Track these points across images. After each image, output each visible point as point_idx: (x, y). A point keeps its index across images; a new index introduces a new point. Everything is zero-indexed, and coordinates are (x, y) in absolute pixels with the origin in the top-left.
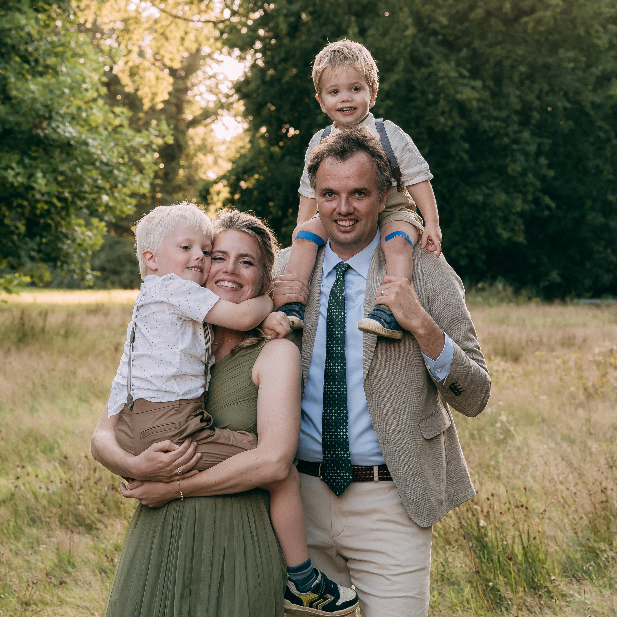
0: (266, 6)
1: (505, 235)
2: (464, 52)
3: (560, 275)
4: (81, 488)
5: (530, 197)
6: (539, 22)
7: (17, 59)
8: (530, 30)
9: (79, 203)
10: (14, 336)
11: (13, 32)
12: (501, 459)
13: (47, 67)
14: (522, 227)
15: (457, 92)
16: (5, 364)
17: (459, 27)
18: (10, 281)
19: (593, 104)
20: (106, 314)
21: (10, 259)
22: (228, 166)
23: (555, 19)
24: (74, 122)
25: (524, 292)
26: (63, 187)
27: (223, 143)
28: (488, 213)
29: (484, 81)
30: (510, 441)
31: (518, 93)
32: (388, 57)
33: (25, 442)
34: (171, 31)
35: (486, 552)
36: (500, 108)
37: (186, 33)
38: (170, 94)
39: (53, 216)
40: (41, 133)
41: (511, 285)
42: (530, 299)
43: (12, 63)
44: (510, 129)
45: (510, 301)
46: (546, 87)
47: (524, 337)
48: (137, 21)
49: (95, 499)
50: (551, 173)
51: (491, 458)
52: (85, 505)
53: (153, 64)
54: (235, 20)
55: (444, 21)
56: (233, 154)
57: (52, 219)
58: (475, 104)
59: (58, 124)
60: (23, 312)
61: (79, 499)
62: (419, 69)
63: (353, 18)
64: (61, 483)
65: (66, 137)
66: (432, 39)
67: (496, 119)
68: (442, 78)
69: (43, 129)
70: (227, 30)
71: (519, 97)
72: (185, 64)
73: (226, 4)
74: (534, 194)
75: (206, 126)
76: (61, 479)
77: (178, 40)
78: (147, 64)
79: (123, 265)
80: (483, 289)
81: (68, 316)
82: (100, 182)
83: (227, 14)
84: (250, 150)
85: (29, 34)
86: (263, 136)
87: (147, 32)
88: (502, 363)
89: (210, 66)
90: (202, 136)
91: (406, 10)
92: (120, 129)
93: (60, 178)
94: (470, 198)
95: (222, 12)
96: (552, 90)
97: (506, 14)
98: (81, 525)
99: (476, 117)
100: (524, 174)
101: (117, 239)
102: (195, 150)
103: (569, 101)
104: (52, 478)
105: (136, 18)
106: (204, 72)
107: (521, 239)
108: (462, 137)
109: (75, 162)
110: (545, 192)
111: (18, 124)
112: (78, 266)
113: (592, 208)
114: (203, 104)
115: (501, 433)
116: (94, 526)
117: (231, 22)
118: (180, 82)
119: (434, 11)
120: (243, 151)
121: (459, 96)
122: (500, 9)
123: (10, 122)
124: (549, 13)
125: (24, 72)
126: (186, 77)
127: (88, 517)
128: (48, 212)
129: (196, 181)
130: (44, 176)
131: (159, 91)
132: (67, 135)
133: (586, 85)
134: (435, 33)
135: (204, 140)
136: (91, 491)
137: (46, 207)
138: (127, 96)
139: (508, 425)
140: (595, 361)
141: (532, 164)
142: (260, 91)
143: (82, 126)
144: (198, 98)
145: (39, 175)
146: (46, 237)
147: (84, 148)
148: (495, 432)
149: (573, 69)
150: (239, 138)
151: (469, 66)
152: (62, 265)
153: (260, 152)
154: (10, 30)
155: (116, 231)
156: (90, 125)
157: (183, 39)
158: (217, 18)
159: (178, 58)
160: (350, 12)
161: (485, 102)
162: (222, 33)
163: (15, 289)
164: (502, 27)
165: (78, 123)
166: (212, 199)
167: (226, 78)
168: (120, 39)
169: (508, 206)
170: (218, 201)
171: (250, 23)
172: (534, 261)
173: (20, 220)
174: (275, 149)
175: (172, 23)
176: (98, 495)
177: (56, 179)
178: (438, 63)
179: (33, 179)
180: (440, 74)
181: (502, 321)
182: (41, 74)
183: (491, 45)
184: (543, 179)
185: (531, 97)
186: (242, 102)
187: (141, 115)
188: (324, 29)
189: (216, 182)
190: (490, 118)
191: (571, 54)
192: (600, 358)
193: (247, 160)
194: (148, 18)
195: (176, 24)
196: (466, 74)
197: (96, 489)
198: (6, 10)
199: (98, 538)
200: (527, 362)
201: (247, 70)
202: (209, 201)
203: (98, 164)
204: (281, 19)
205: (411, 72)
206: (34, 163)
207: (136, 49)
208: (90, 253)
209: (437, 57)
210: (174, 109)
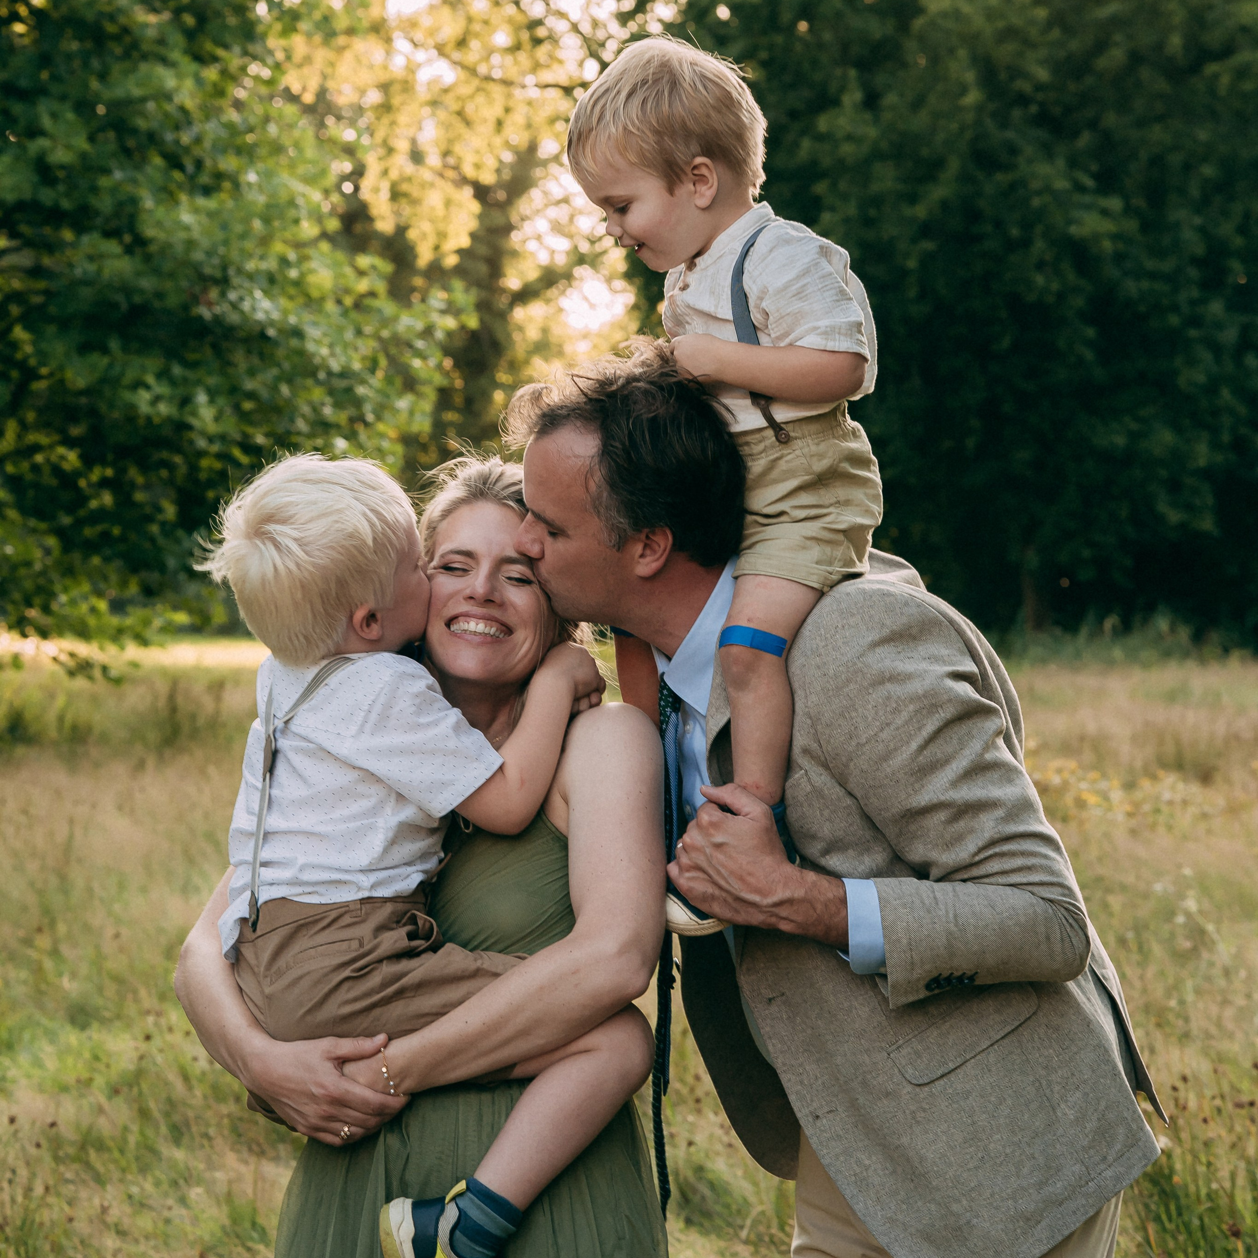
1: (1174, 516)
2: (1085, 140)
5: (1226, 438)
6: (1242, 73)
7: (158, 161)
8: (1223, 91)
10: (153, 736)
11: (151, 106)
12: (1190, 997)
13: (219, 176)
14: (1210, 500)
15: (1070, 222)
16: (131, 790)
17: (1072, 87)
18: (147, 623)
21: (144, 574)
24: (276, 290)
25: (1215, 637)
26: (252, 423)
27: (585, 336)
28: (1138, 473)
29: (1126, 198)
30: (1205, 954)
31: (1198, 221)
32: (925, 152)
34: (476, 108)
35: (1173, 1207)
36: (1161, 254)
37: (507, 110)
38: (473, 236)
40: (205, 313)
41: (1187, 621)
42: (1226, 652)
43: (149, 170)
44: (1182, 297)
45: (1185, 655)
47: (1220, 729)
48: (407, 86)
51: (1168, 995)
53: (441, 175)
55: (1043, 74)
58: (1107, 245)
59: (241, 292)
60: (174, 685)
62: (990, 175)
63: (853, 73)
65: (259, 322)
66: (1017, 113)
67: (1153, 276)
68: (1039, 193)
69: (210, 304)
71: (1202, 230)
72: (506, 176)
73: (589, 50)
74: (1233, 430)
75: (548, 301)
77: (491, 125)
78: (427, 175)
82: (328, 411)
83: (591, 68)
85: (182, 109)
87: (426, 110)
88: (1181, 786)
89: (557, 180)
90: (540, 322)
91: (962, 53)
92: (369, 301)
93: (248, 406)
95: (581, 64)
97: (1173, 57)
99: (1111, 272)
100: (1212, 388)
102: (527, 352)
105: (405, 81)
106: (545, 193)
107: (1207, 524)
108: (1080, 313)
109: (275, 371)
111: (160, 295)
114: (543, 258)
115: (1187, 938)
118: (495, 213)
119: (1020, 55)
121: (1073, 230)
122: (1159, 46)
123: (142, 291)
125: (173, 187)
126: (509, 202)
128: (222, 475)
130: (212, 401)
131: (451, 229)
132: (260, 316)
134: (1022, 100)
135: (545, 331)
137: (218, 465)
139: (1200, 920)
141: (1230, 368)
143: (291, 298)
144: (532, 245)
145: (202, 398)
147: (294, 342)
148: (1173, 935)
150: (616, 325)
151: (1094, 167)
154: (143, 100)
156: (308, 296)
157: (499, 124)
158: (570, 77)
159: (491, 163)
160: (845, 59)
161: (1129, 241)
163: (155, 638)
164: (1162, 85)
165: (284, 293)
168: (373, 126)
169: (1178, 456)
172: (1234, 571)
173: (166, 493)
175: (478, 90)
177: (237, 408)
178: (1030, 162)
179: (187, 409)
180: (1035, 185)
181: (1172, 697)
182: (207, 191)
183: (1141, 123)
184: (1253, 397)
185: (1226, 229)
187: (417, 281)
188: (792, 96)
190: (1139, 274)
194: (431, 83)
195: (488, 92)
196: (1089, 182)
198: (135, 60)
200: (1228, 781)
203: (322, 375)
205: (973, 180)
206: (191, 375)
207: (402, 146)
209: (1029, 150)
210: (483, 269)
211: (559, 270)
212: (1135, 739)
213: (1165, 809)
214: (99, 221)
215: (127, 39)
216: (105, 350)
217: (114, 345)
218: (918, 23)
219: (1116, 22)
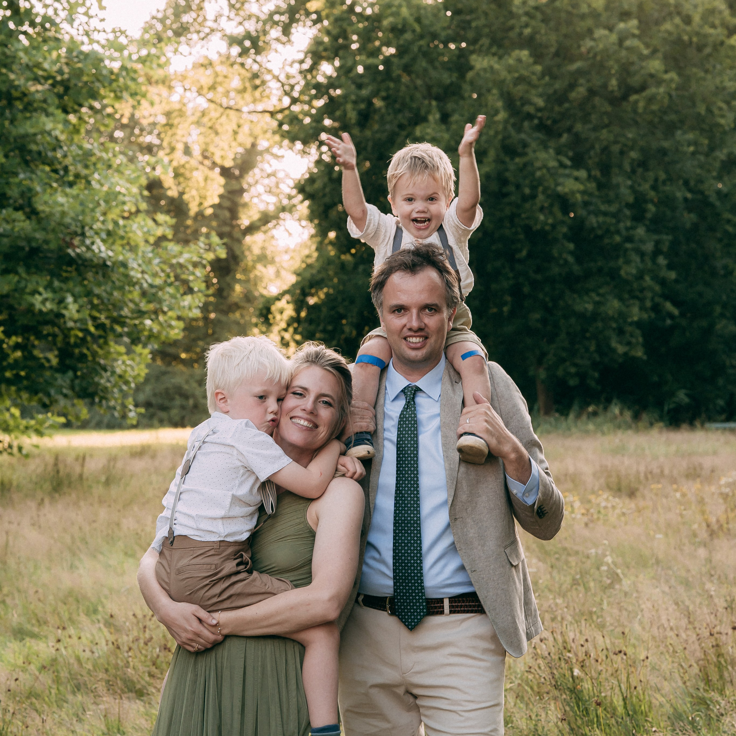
0: (331, 91)
1: (621, 349)
2: (565, 138)
3: (687, 395)
4: (130, 649)
5: (648, 304)
6: (651, 100)
7: (44, 167)
8: (640, 110)
9: (118, 329)
10: (47, 486)
11: (39, 137)
12: (605, 607)
13: (78, 176)
14: (641, 339)
15: (557, 184)
16: (38, 516)
17: (557, 108)
18: (41, 423)
19: (719, 192)
20: (153, 457)
21: (41, 395)
22: (292, 279)
23: (670, 96)
25: (645, 416)
26: (99, 311)
27: (286, 252)
28: (600, 324)
29: (589, 171)
30: (617, 587)
31: (629, 183)
33: (65, 604)
34: (221, 125)
36: (609, 202)
37: (239, 126)
38: (221, 196)
39: (89, 345)
40: (72, 252)
41: (629, 408)
42: (651, 424)
43: (39, 173)
44: (622, 225)
45: (629, 427)
46: (662, 176)
47: (642, 469)
48: (181, 113)
49: (145, 661)
50: (673, 275)
52: (134, 668)
53: (202, 163)
54: (296, 108)
55: (540, 102)
56: (297, 264)
57: (88, 349)
58: (579, 196)
59: (92, 240)
60: (57, 458)
61: (128, 662)
62: (512, 159)
63: (434, 103)
64: (107, 645)
65: (103, 258)
66: (526, 124)
67: (605, 214)
68: (540, 169)
69: (74, 248)
70: (286, 120)
71: (631, 187)
72: (239, 161)
73: (285, 91)
74: (652, 299)
75: (265, 232)
76: (107, 641)
77: (231, 132)
78: (193, 163)
79: (172, 399)
80: (595, 414)
81: (109, 461)
82: (143, 305)
83: (287, 101)
84: (318, 259)
85: (56, 139)
86: (331, 243)
87: (193, 126)
88: (612, 499)
89: (268, 163)
90: (260, 244)
91: (495, 91)
92: (163, 242)
93: (96, 302)
94: (579, 307)
95: (280, 100)
96: (670, 179)
97: (612, 92)
98: (131, 691)
99: (583, 212)
100: (640, 277)
101: (164, 368)
102: (253, 261)
103: (690, 190)
104: (97, 640)
105: (180, 110)
107: (639, 353)
108: (565, 236)
110: (666, 297)
111: (46, 242)
112: (120, 401)
113: (722, 315)
114: (262, 207)
115: (607, 578)
116: (145, 691)
117: (291, 111)
118: (234, 182)
119: (527, 92)
120: (309, 261)
121: (559, 189)
122: (605, 86)
123: (37, 240)
124: (662, 90)
126: (241, 176)
127: (139, 682)
128: (83, 340)
129: (255, 298)
130: (76, 301)
131: (208, 194)
132: (103, 255)
133: (709, 171)
134: (529, 117)
135: (263, 248)
136: (141, 652)
137: (81, 335)
138: (172, 201)
139: (615, 569)
140: (721, 494)
141: (649, 264)
142: (327, 190)
144: (255, 200)
145: (70, 299)
146: (81, 369)
147: (122, 270)
148: (600, 577)
149: (693, 154)
150: (304, 245)
151: (571, 154)
152: (100, 401)
153: (329, 262)
154: (35, 135)
155: (162, 359)
156: (129, 245)
157: (235, 133)
158: (275, 106)
159: (230, 155)
160: (429, 95)
161: (591, 195)
162: (281, 125)
163: (47, 432)
164: (608, 108)
166: (274, 318)
167: (287, 176)
168: (163, 135)
169: (622, 316)
170: (281, 320)
171: (314, 111)
172: (655, 378)
173: (51, 350)
174: (346, 258)
175: (222, 115)
176: (149, 657)
177: (91, 302)
178: (534, 151)
179: (62, 305)
180: (538, 164)
181: (617, 451)
182: (71, 185)
183: (595, 129)
184: (663, 282)
185: (645, 187)
186: (307, 203)
187: (189, 222)
188: (400, 116)
189: (278, 299)
190: (597, 213)
191: (690, 136)
192: (727, 490)
193: (314, 271)
194: (195, 109)
195: (228, 116)
196: (568, 163)
197: (147, 650)
198: (31, 112)
199: (150, 703)
200: (644, 497)
201: (312, 165)
202: (271, 321)
204: (349, 107)
205: (503, 162)
206: (63, 286)
207: (180, 147)
208: (133, 385)
209: (534, 145)
210: (227, 214)
211: (271, 214)
212: (594, 474)
213: (602, 511)
214: (11, 201)
215: (26, 100)
216: (16, 273)
217: (21, 270)
218: (470, 75)
219: (580, 72)
